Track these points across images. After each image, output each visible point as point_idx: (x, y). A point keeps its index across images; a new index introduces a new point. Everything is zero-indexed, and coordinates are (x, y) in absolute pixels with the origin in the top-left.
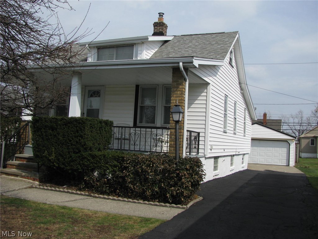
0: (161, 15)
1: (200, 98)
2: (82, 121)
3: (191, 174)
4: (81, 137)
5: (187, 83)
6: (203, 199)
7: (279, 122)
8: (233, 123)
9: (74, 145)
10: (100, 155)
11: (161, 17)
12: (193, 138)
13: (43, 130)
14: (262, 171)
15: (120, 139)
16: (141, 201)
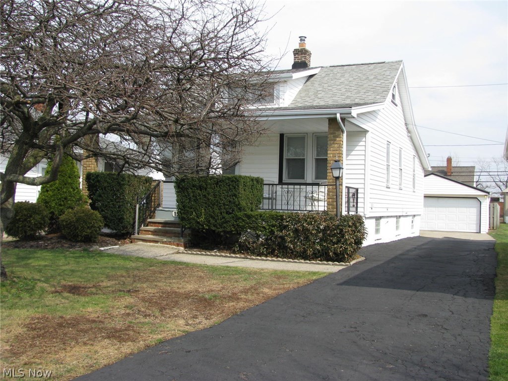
0: (302, 39)
1: (357, 148)
2: (236, 179)
3: (354, 230)
4: (235, 195)
5: (345, 135)
6: (366, 260)
7: (471, 169)
8: (398, 176)
9: (227, 205)
10: (257, 215)
11: (303, 42)
12: (351, 195)
13: (190, 190)
14: (439, 239)
15: (271, 199)
16: (303, 261)
